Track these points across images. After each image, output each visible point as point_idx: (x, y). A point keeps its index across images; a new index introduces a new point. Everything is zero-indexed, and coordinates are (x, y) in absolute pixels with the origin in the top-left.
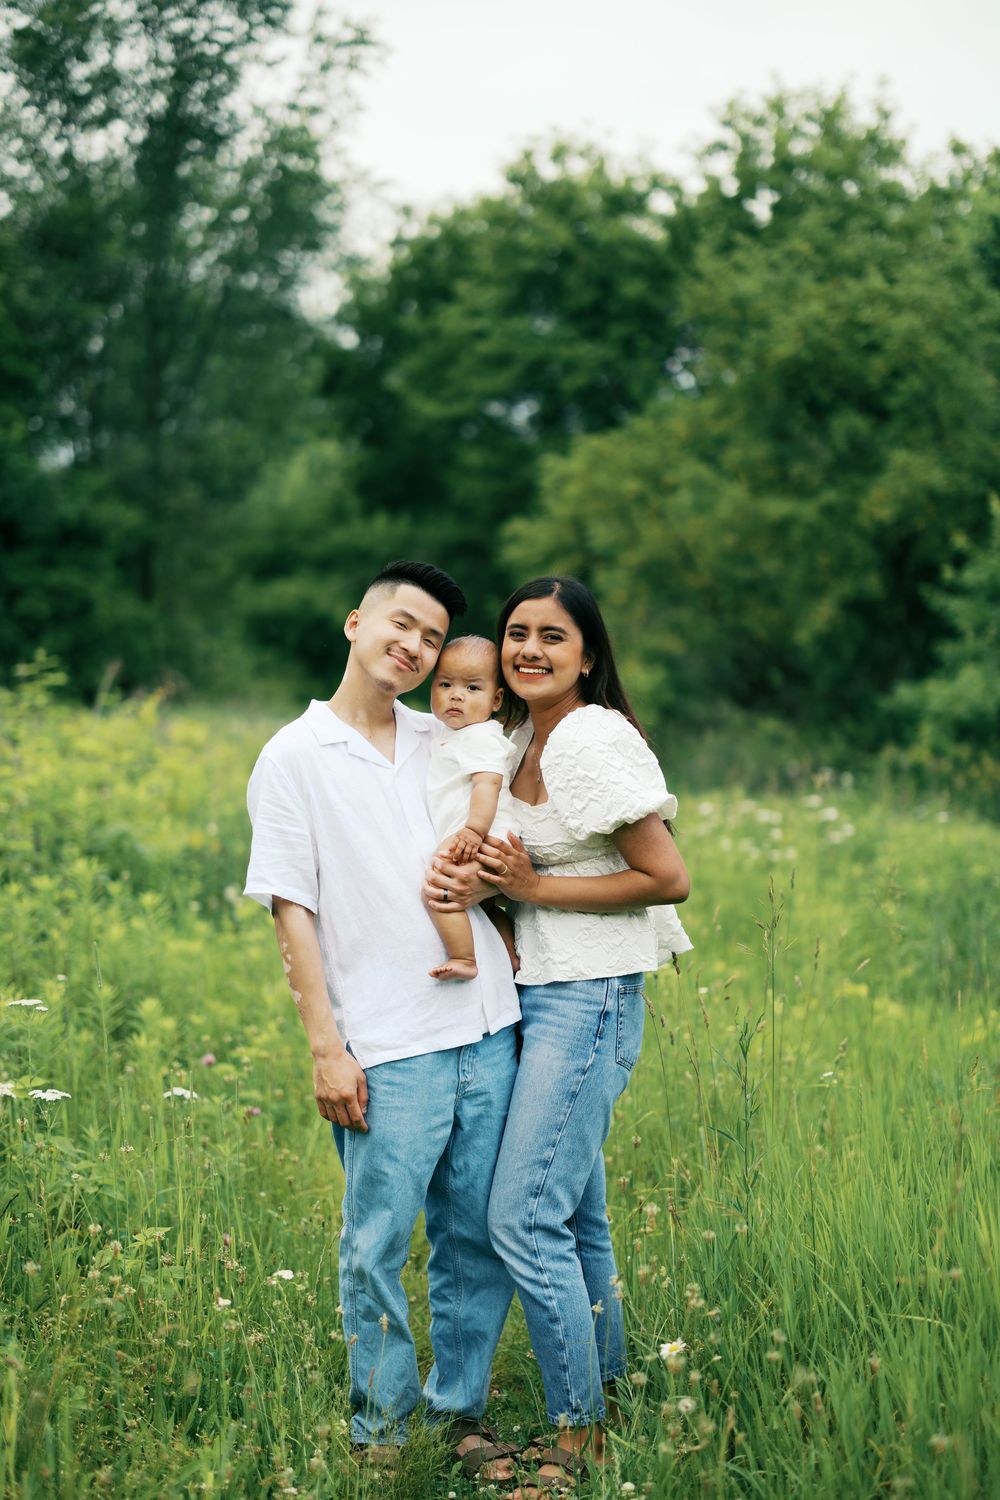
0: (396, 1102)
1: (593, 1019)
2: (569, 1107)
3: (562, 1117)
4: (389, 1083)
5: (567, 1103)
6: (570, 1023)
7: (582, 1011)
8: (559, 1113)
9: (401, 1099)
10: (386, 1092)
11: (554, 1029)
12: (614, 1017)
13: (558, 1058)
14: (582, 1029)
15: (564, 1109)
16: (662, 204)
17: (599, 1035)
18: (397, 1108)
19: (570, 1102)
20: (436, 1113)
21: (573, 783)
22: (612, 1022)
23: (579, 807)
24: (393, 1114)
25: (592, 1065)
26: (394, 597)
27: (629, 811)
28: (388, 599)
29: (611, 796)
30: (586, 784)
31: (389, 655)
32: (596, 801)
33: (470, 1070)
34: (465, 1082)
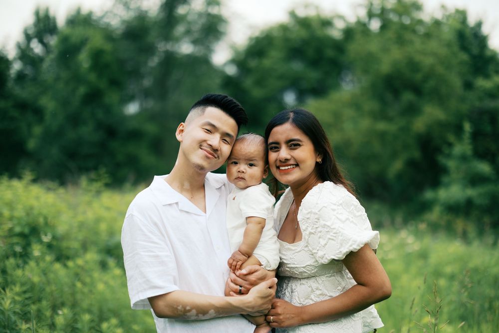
23: (323, 244)
26: (203, 114)
27: (354, 244)
28: (200, 115)
29: (341, 236)
30: (325, 229)
31: (201, 149)
32: (333, 239)
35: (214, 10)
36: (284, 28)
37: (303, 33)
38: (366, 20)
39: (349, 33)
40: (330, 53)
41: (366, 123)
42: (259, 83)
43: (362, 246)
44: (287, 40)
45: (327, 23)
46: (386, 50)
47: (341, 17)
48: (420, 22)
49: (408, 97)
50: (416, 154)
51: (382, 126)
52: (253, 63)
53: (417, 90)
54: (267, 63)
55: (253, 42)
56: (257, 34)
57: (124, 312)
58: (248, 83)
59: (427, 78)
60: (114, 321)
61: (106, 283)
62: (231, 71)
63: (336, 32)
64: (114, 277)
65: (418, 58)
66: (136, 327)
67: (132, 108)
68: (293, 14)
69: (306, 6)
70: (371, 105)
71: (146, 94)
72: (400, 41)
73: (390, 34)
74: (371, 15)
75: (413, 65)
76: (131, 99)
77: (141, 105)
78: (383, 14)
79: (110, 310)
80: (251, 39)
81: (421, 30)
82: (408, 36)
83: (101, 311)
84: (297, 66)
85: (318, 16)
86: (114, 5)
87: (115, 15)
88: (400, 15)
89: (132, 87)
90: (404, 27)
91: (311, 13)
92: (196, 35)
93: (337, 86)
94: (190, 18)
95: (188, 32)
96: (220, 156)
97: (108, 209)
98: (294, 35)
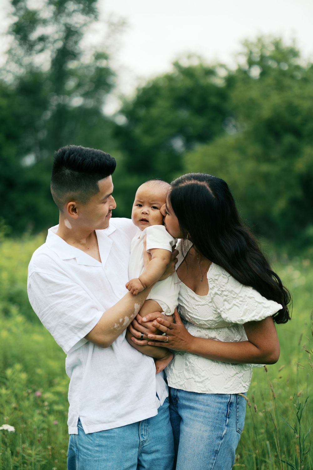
0: (104, 456)
1: (224, 407)
2: (214, 460)
3: (210, 466)
4: (99, 446)
5: (213, 457)
6: (212, 410)
7: (218, 403)
8: (209, 464)
9: (106, 454)
10: (97, 451)
11: (203, 414)
12: (234, 405)
13: (206, 431)
14: (219, 413)
15: (211, 461)
16: (222, 73)
17: (228, 416)
18: (104, 460)
19: (215, 457)
20: (127, 461)
21: (225, 293)
22: (234, 408)
23: (227, 308)
24: (102, 464)
25: (225, 434)
27: (256, 315)
29: (247, 305)
30: (232, 295)
32: (238, 306)
33: (146, 434)
34: (143, 441)
35: (103, 64)
36: (169, 78)
37: (188, 83)
38: (246, 67)
39: (231, 80)
40: (214, 100)
41: (250, 166)
42: (149, 131)
43: (263, 318)
44: (172, 90)
45: (210, 72)
46: (266, 96)
47: (223, 66)
48: (298, 68)
49: (288, 139)
50: (299, 193)
51: (265, 168)
52: (142, 112)
53: (297, 133)
54: (155, 112)
55: (141, 92)
56: (144, 84)
57: (28, 358)
58: (138, 131)
59: (305, 121)
60: (18, 367)
61: (9, 330)
62: (122, 120)
63: (219, 81)
64: (17, 325)
65: (297, 102)
66: (39, 371)
67: (29, 160)
68: (176, 65)
69: (189, 57)
70: (254, 149)
71: (42, 145)
72: (280, 87)
73: (270, 80)
74: (251, 63)
75: (293, 109)
76: (27, 151)
77: (37, 158)
78: (262, 62)
79: (13, 356)
80: (138, 90)
81: (299, 75)
82: (287, 82)
83: (5, 358)
84: (184, 114)
85: (201, 65)
86: (7, 62)
87: (8, 72)
88: (278, 62)
89: (29, 140)
90: (283, 73)
91: (195, 63)
92: (86, 88)
93: (221, 132)
94: (80, 72)
95: (79, 85)
97: (9, 258)
98: (179, 85)
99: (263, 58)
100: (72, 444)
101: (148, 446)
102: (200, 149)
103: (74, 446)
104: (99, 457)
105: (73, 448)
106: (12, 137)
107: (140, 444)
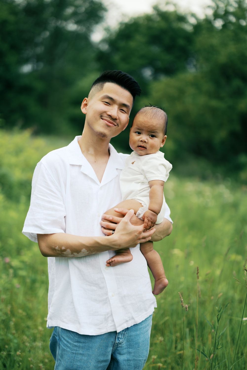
26: (102, 90)
28: (100, 91)
31: (102, 119)
33: (122, 337)
34: (118, 343)
36: (148, 18)
37: (163, 25)
39: (198, 27)
40: (181, 42)
41: (202, 100)
42: (125, 59)
44: (149, 28)
45: (182, 19)
46: (224, 45)
47: (193, 15)
49: (237, 83)
51: (214, 103)
52: (122, 44)
53: (244, 78)
54: (133, 44)
55: (124, 26)
56: (126, 20)
58: (116, 58)
62: (105, 47)
67: (27, 68)
68: (156, 8)
69: (167, 3)
70: (207, 86)
71: (38, 59)
72: (237, 39)
73: (229, 33)
74: (216, 16)
76: (26, 61)
77: (33, 68)
78: (225, 16)
80: (121, 24)
84: (155, 50)
85: (175, 12)
88: (238, 18)
89: (29, 52)
90: (241, 28)
91: (171, 9)
93: (184, 69)
95: (75, 14)
96: (119, 124)
98: (156, 25)
99: (227, 13)
100: (56, 334)
101: (122, 348)
102: (164, 80)
103: (57, 335)
104: (76, 350)
105: (55, 336)
106: (15, 48)
107: (114, 344)
